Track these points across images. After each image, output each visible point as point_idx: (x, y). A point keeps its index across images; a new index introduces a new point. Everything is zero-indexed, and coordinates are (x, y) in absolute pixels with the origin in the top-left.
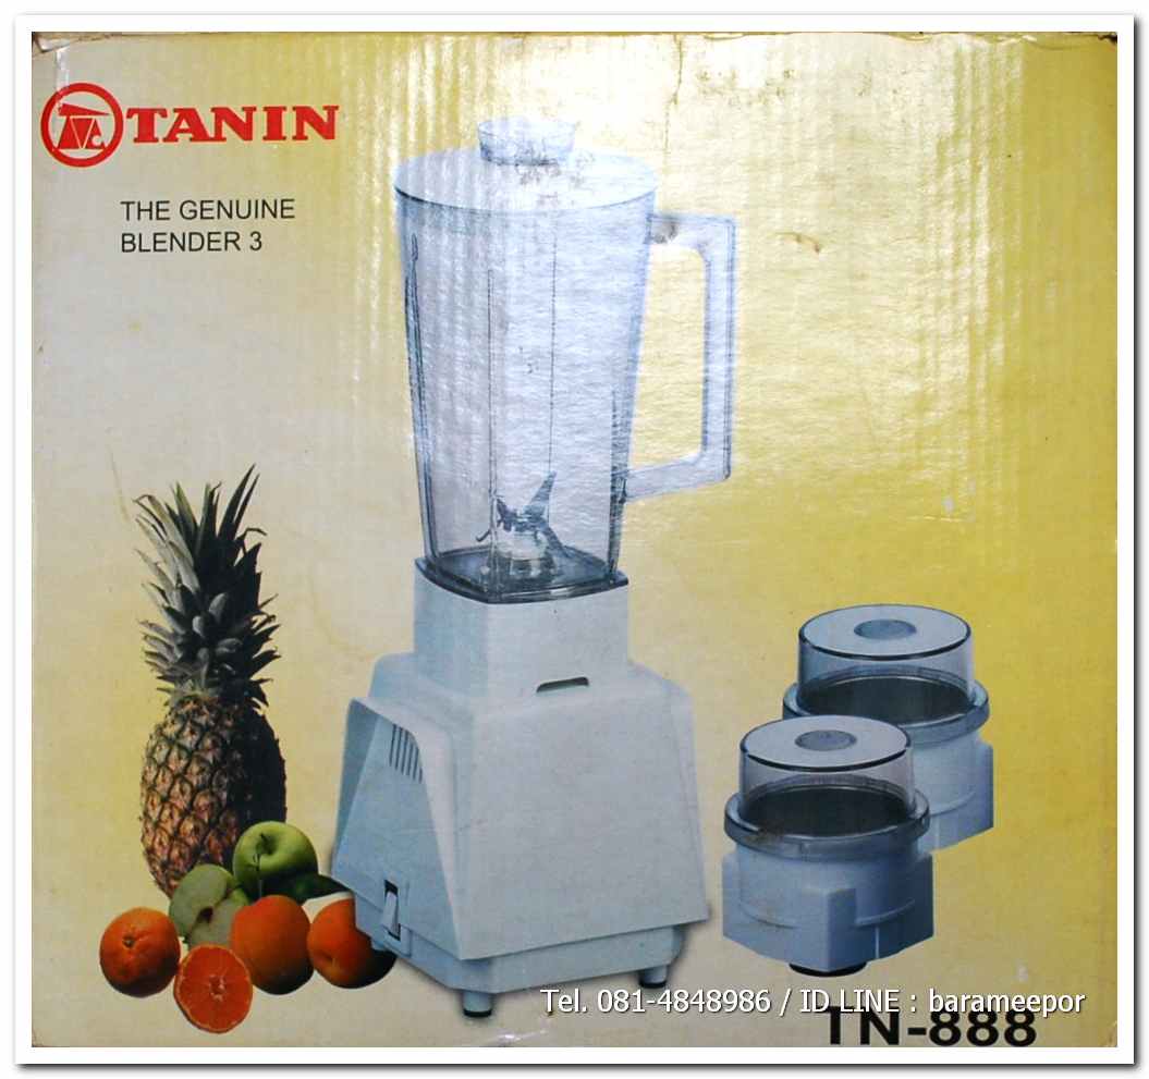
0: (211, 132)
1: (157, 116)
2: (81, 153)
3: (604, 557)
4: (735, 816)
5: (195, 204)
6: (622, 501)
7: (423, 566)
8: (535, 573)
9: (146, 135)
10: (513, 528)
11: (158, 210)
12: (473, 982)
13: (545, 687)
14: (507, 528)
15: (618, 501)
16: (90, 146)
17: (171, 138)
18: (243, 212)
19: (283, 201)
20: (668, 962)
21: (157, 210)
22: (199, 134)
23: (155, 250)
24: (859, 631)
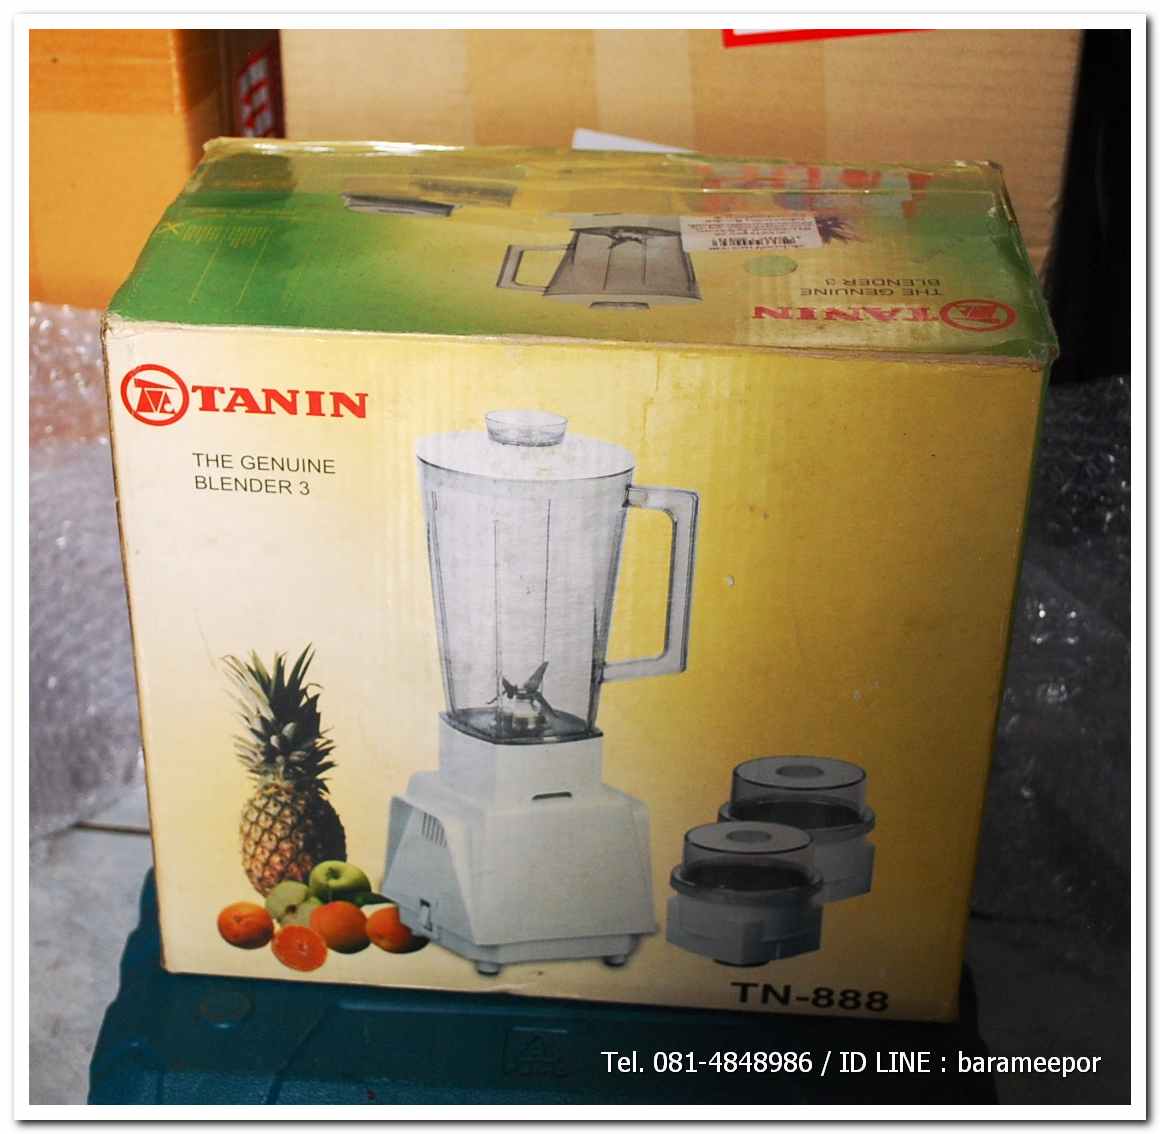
0: (263, 407)
1: (217, 394)
2: (156, 416)
3: (585, 717)
4: (678, 877)
5: (253, 459)
6: (600, 683)
7: (446, 717)
8: (531, 726)
9: (208, 404)
10: (515, 697)
11: (223, 461)
12: (485, 957)
13: (537, 797)
14: (510, 697)
15: (596, 682)
16: (163, 411)
17: (230, 408)
18: (293, 466)
19: (325, 461)
20: (626, 952)
21: (221, 461)
22: (253, 407)
23: (223, 489)
24: (780, 772)
